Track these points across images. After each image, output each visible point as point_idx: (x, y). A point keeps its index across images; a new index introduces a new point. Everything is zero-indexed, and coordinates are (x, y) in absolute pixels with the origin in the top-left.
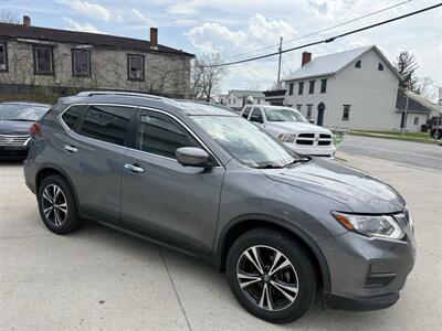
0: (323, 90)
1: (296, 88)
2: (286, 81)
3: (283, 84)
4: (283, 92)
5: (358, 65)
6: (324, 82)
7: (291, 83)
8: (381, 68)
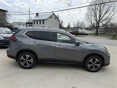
0: (43, 23)
1: (36, 22)
2: (33, 20)
3: (31, 21)
4: (32, 23)
5: (51, 17)
6: (43, 21)
7: (34, 21)
8: (56, 19)
